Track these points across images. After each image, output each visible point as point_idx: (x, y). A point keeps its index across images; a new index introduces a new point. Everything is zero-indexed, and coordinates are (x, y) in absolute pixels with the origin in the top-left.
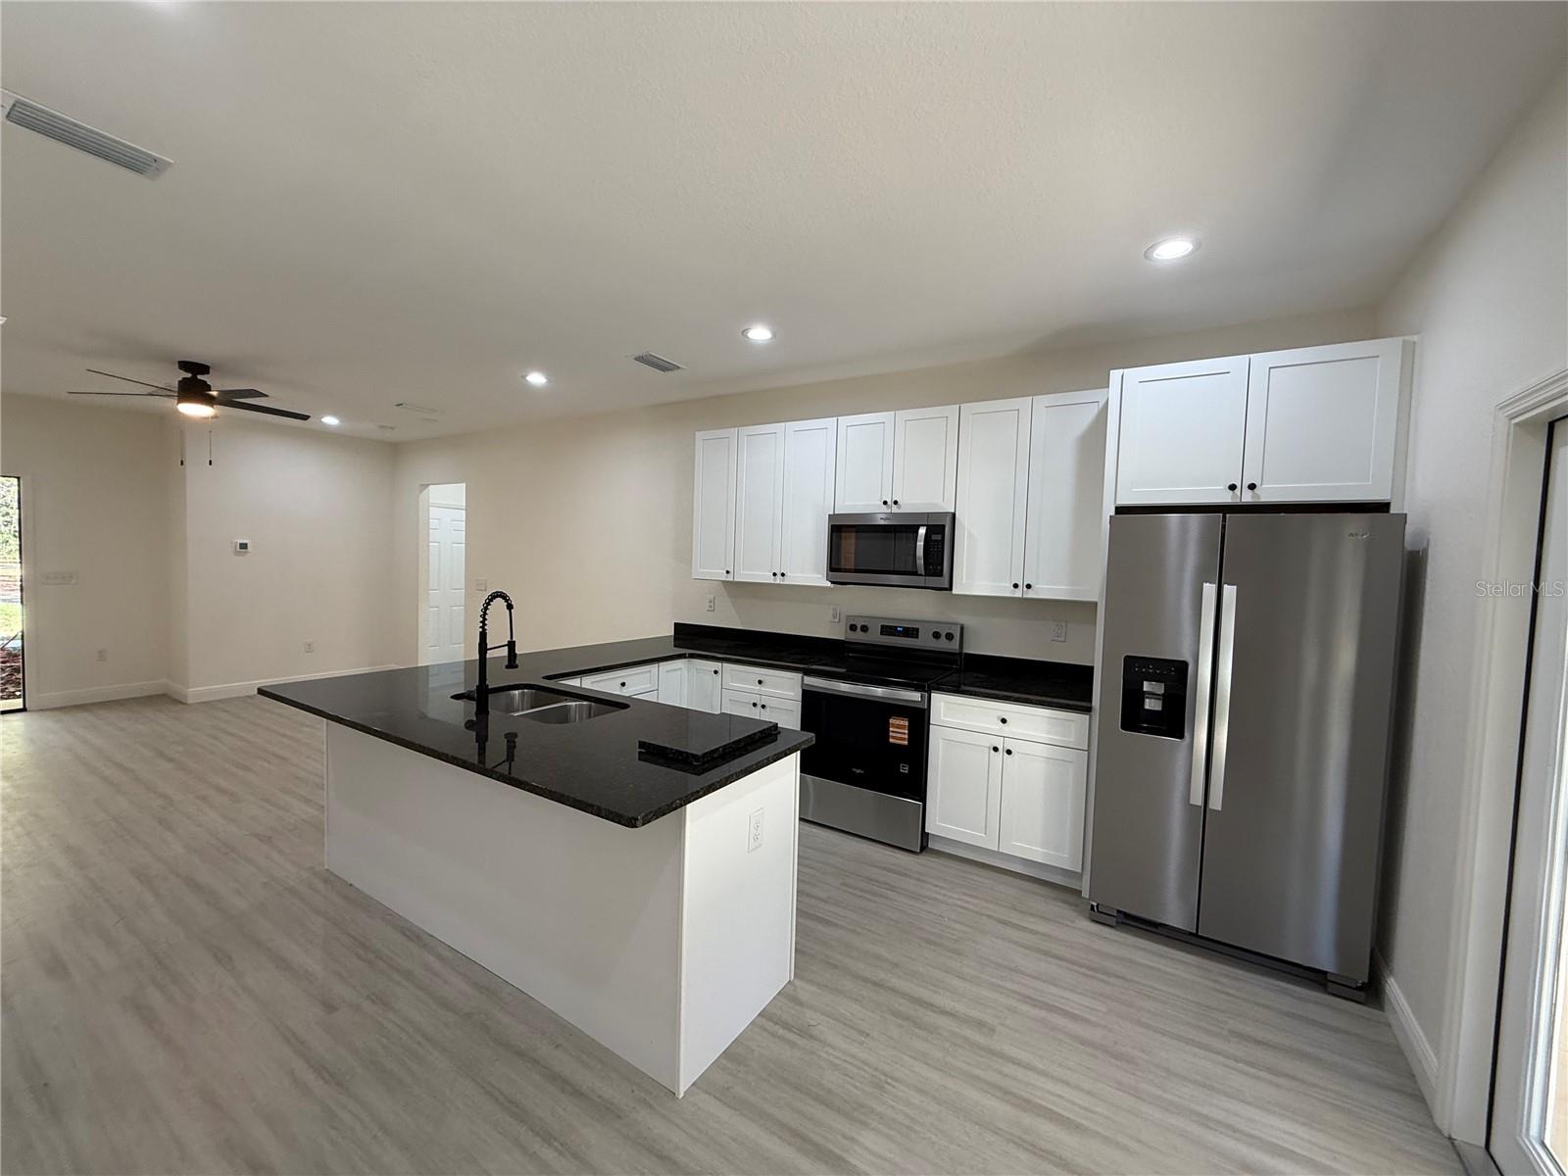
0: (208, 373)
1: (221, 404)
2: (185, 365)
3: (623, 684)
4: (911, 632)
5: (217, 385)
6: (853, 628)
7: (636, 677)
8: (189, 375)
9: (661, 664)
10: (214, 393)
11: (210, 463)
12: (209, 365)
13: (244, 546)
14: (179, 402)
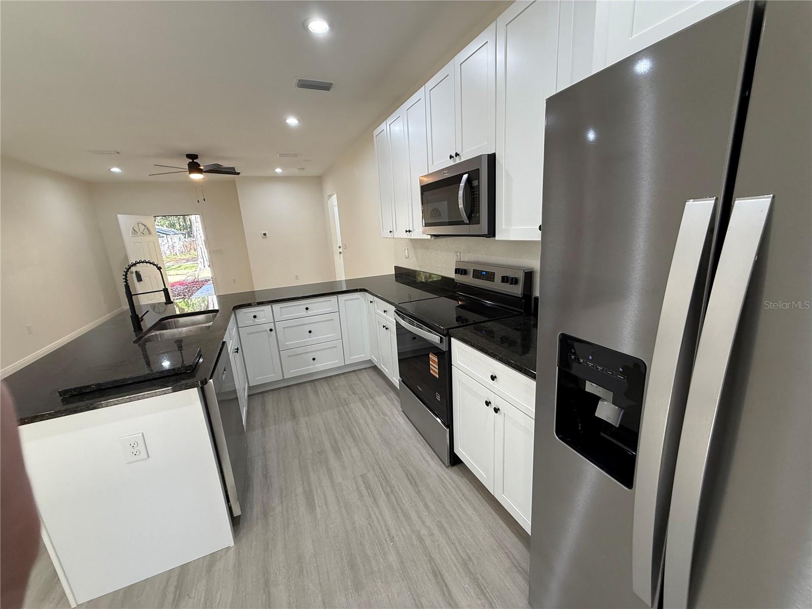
0: (198, 158)
1: (205, 172)
2: (189, 156)
3: (307, 309)
4: (490, 276)
5: (203, 163)
6: (457, 271)
7: (324, 303)
8: (191, 161)
9: (339, 296)
10: (202, 168)
11: (204, 200)
12: (197, 154)
13: (265, 234)
14: (190, 174)
